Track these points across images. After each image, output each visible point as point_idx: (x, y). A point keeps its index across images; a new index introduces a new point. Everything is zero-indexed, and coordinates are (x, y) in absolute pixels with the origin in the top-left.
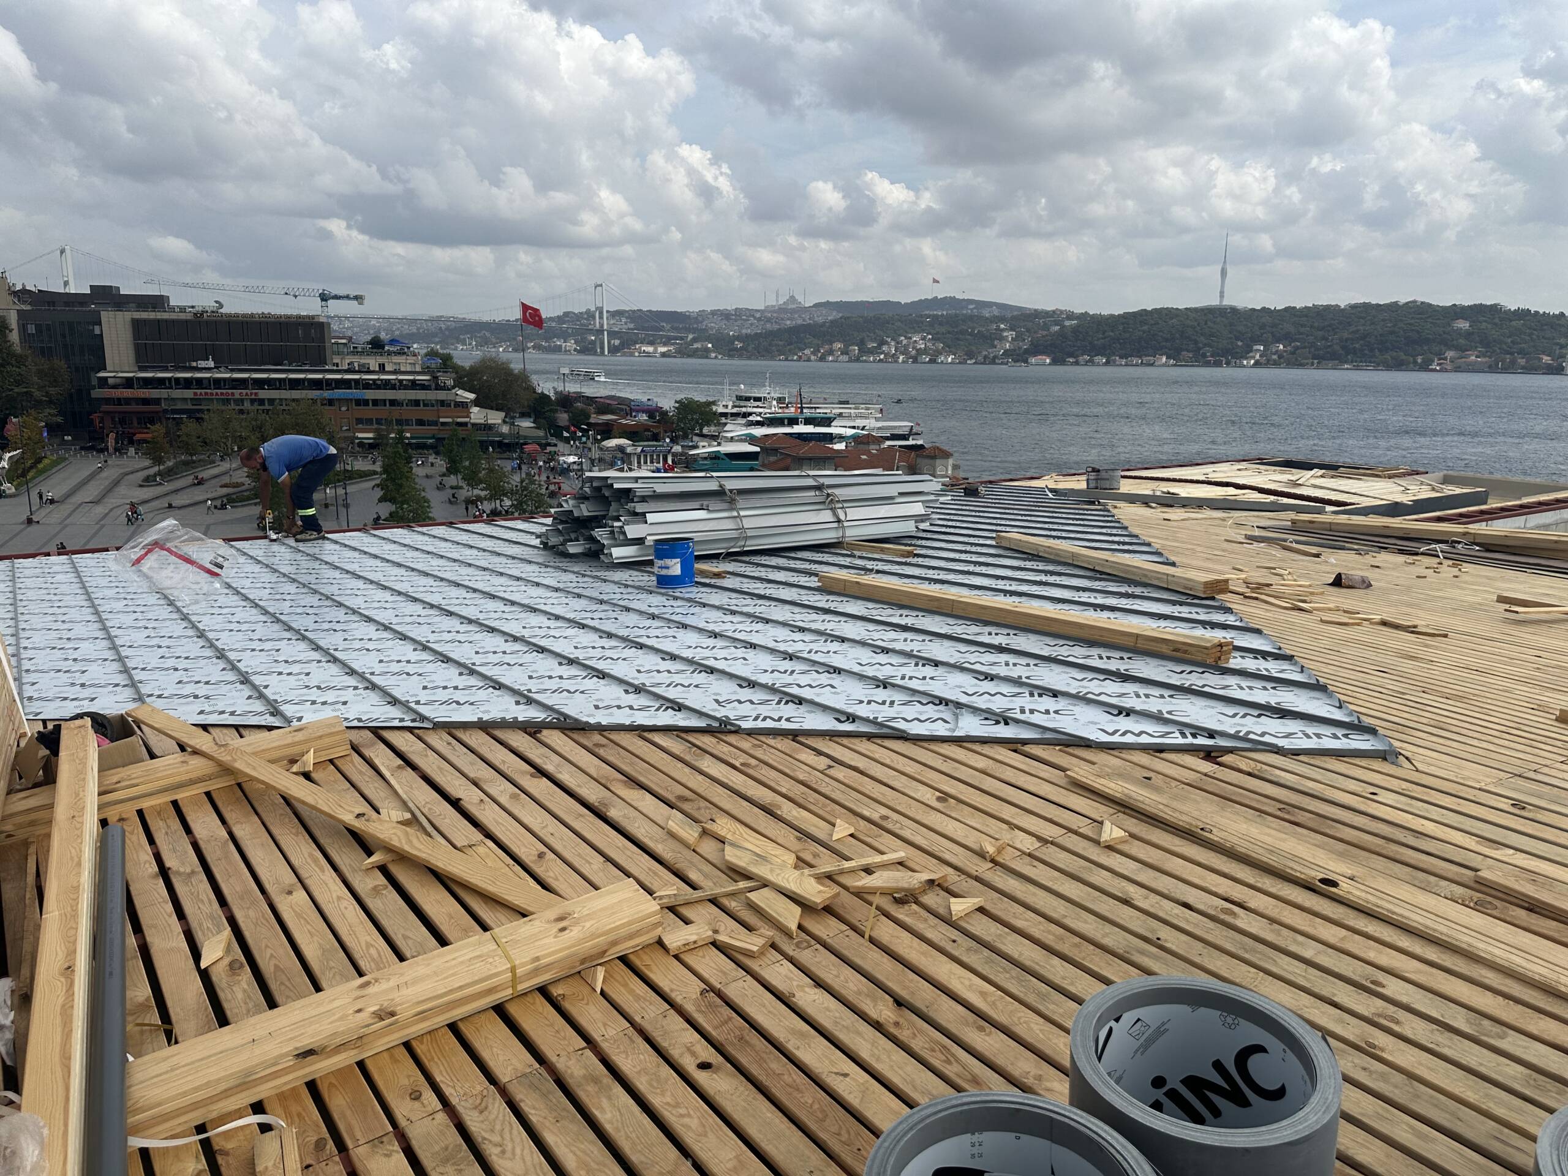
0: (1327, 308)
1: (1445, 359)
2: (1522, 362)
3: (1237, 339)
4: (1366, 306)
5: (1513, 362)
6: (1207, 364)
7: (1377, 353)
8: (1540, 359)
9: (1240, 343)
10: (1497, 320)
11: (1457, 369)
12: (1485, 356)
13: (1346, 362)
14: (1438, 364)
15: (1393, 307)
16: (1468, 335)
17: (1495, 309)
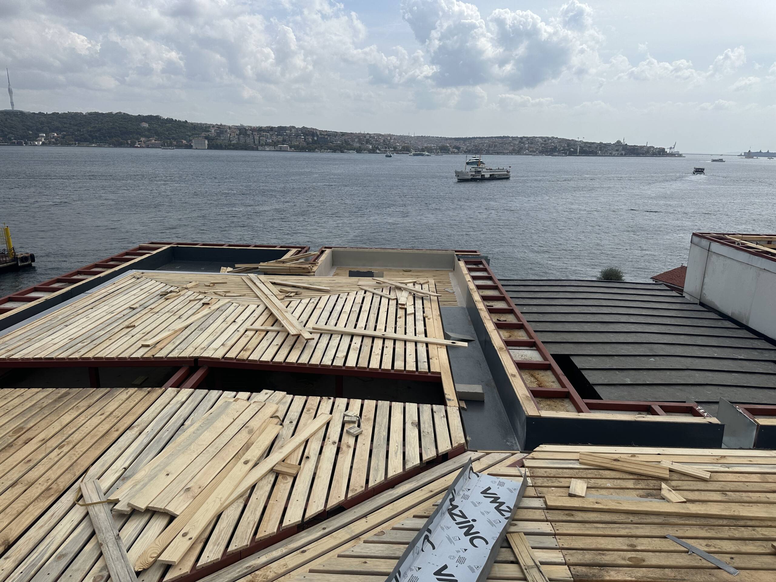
0: (76, 114)
1: (141, 141)
2: (175, 143)
3: (28, 130)
4: (97, 114)
5: (171, 143)
6: (13, 144)
7: (108, 139)
8: (182, 142)
9: (31, 132)
10: (160, 123)
11: (148, 147)
12: (158, 140)
13: (93, 143)
14: (139, 144)
15: (110, 115)
16: (149, 130)
17: (157, 118)
